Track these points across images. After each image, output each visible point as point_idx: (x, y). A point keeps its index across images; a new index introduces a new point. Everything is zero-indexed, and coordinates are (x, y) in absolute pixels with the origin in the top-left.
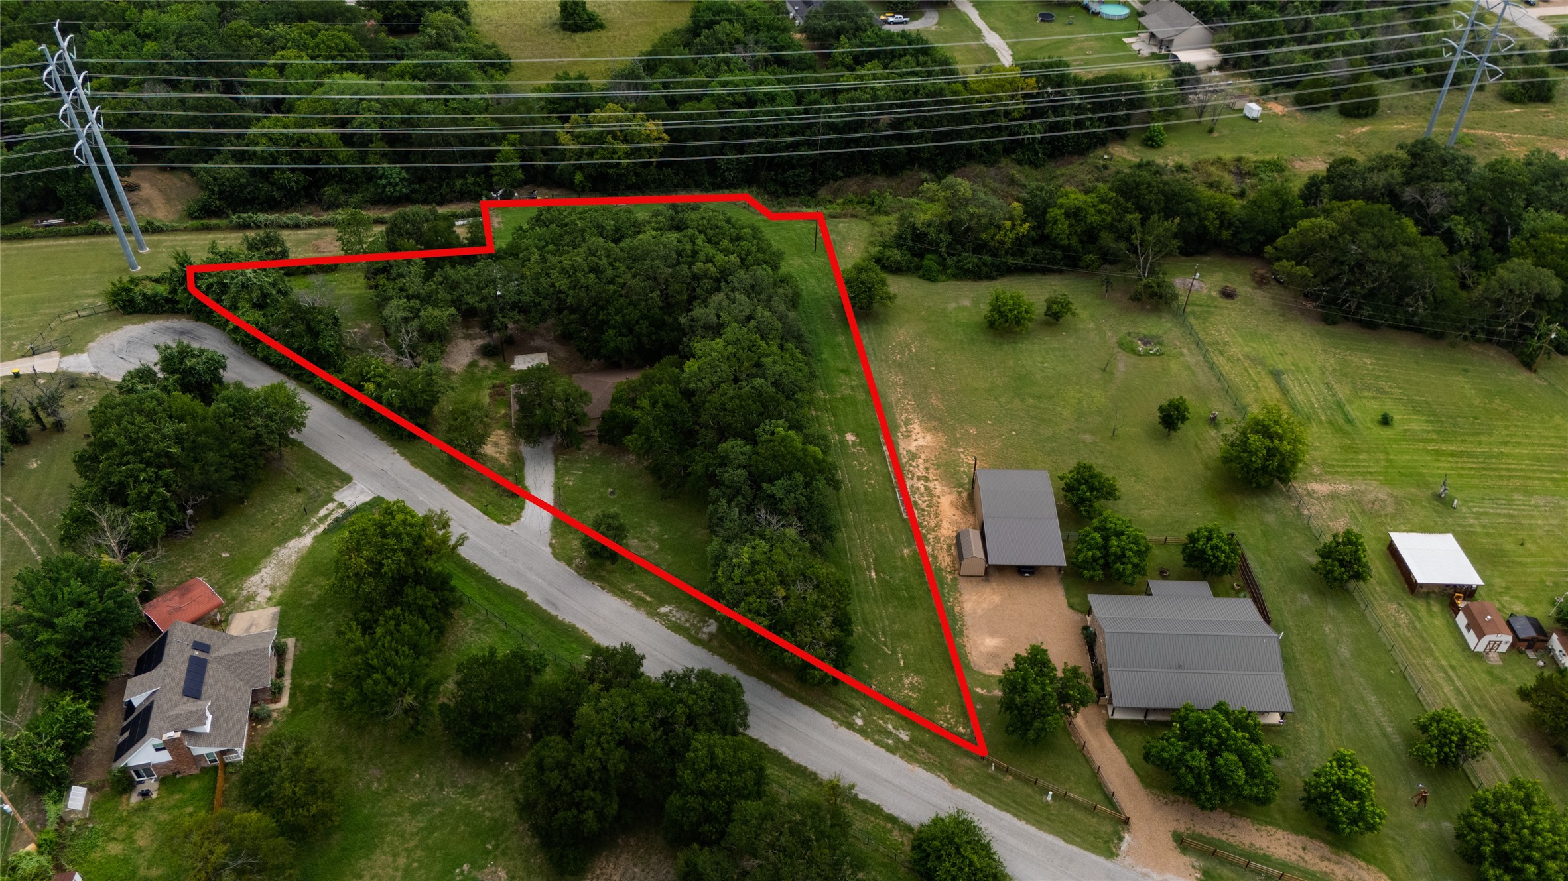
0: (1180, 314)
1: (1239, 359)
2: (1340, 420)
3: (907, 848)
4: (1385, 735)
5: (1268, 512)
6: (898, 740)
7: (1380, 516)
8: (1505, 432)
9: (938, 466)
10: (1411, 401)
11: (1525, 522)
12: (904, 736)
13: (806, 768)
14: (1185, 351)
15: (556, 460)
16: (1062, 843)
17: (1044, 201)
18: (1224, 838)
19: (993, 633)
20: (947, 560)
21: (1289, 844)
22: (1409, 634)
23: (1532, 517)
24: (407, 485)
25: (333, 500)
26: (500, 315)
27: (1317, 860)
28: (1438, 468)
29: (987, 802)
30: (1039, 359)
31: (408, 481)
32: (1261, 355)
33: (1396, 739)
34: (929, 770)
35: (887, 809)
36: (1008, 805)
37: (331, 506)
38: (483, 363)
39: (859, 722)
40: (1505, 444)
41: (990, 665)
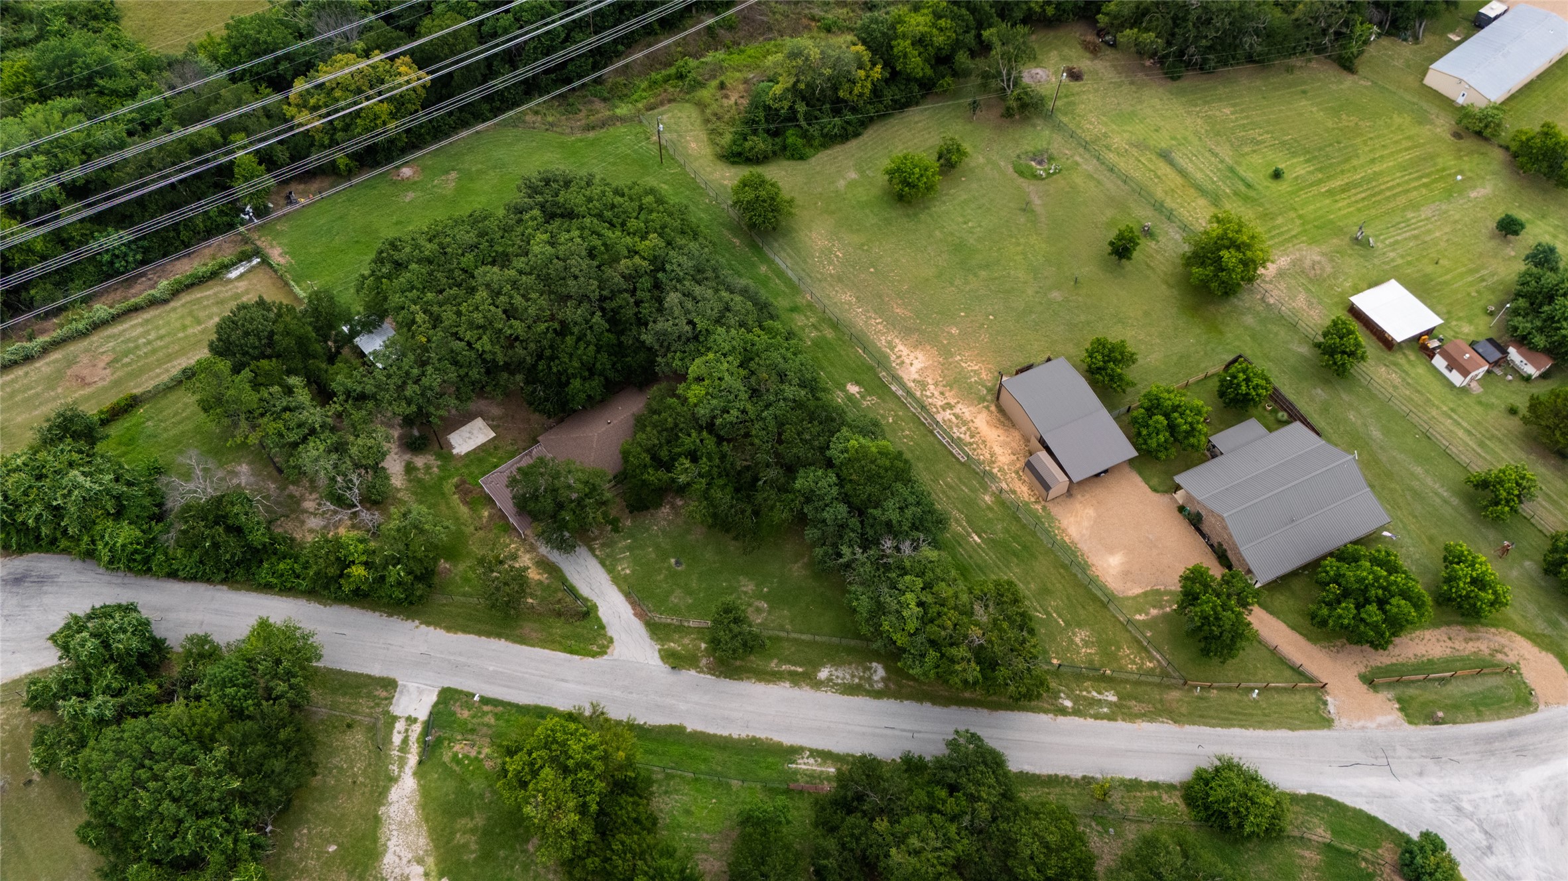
0: (1049, 116)
1: (1126, 151)
2: (1243, 188)
3: (1182, 806)
4: (1445, 501)
5: (1243, 314)
6: (1110, 704)
7: (1325, 280)
8: (1366, 149)
9: (950, 385)
10: (1283, 143)
11: (1427, 238)
12: (1112, 697)
13: (1056, 776)
14: (1077, 158)
15: (592, 550)
16: (1290, 733)
17: (884, 34)
18: (1394, 661)
19: (1111, 550)
20: (1025, 489)
21: (1438, 640)
22: (1408, 393)
23: (1429, 232)
24: (462, 659)
25: (395, 719)
26: (432, 409)
27: (1464, 645)
28: (1340, 209)
29: (1213, 726)
30: (961, 220)
31: (461, 654)
32: (1141, 138)
33: (1455, 501)
34: (1151, 720)
35: (1146, 778)
36: (1228, 719)
37: (400, 726)
38: (420, 461)
39: (1068, 704)
40: (1373, 161)
41: (1129, 584)
